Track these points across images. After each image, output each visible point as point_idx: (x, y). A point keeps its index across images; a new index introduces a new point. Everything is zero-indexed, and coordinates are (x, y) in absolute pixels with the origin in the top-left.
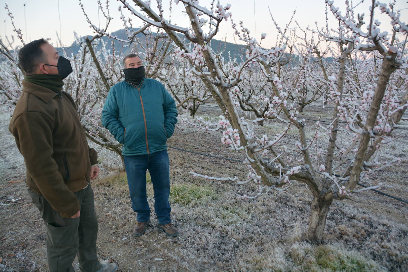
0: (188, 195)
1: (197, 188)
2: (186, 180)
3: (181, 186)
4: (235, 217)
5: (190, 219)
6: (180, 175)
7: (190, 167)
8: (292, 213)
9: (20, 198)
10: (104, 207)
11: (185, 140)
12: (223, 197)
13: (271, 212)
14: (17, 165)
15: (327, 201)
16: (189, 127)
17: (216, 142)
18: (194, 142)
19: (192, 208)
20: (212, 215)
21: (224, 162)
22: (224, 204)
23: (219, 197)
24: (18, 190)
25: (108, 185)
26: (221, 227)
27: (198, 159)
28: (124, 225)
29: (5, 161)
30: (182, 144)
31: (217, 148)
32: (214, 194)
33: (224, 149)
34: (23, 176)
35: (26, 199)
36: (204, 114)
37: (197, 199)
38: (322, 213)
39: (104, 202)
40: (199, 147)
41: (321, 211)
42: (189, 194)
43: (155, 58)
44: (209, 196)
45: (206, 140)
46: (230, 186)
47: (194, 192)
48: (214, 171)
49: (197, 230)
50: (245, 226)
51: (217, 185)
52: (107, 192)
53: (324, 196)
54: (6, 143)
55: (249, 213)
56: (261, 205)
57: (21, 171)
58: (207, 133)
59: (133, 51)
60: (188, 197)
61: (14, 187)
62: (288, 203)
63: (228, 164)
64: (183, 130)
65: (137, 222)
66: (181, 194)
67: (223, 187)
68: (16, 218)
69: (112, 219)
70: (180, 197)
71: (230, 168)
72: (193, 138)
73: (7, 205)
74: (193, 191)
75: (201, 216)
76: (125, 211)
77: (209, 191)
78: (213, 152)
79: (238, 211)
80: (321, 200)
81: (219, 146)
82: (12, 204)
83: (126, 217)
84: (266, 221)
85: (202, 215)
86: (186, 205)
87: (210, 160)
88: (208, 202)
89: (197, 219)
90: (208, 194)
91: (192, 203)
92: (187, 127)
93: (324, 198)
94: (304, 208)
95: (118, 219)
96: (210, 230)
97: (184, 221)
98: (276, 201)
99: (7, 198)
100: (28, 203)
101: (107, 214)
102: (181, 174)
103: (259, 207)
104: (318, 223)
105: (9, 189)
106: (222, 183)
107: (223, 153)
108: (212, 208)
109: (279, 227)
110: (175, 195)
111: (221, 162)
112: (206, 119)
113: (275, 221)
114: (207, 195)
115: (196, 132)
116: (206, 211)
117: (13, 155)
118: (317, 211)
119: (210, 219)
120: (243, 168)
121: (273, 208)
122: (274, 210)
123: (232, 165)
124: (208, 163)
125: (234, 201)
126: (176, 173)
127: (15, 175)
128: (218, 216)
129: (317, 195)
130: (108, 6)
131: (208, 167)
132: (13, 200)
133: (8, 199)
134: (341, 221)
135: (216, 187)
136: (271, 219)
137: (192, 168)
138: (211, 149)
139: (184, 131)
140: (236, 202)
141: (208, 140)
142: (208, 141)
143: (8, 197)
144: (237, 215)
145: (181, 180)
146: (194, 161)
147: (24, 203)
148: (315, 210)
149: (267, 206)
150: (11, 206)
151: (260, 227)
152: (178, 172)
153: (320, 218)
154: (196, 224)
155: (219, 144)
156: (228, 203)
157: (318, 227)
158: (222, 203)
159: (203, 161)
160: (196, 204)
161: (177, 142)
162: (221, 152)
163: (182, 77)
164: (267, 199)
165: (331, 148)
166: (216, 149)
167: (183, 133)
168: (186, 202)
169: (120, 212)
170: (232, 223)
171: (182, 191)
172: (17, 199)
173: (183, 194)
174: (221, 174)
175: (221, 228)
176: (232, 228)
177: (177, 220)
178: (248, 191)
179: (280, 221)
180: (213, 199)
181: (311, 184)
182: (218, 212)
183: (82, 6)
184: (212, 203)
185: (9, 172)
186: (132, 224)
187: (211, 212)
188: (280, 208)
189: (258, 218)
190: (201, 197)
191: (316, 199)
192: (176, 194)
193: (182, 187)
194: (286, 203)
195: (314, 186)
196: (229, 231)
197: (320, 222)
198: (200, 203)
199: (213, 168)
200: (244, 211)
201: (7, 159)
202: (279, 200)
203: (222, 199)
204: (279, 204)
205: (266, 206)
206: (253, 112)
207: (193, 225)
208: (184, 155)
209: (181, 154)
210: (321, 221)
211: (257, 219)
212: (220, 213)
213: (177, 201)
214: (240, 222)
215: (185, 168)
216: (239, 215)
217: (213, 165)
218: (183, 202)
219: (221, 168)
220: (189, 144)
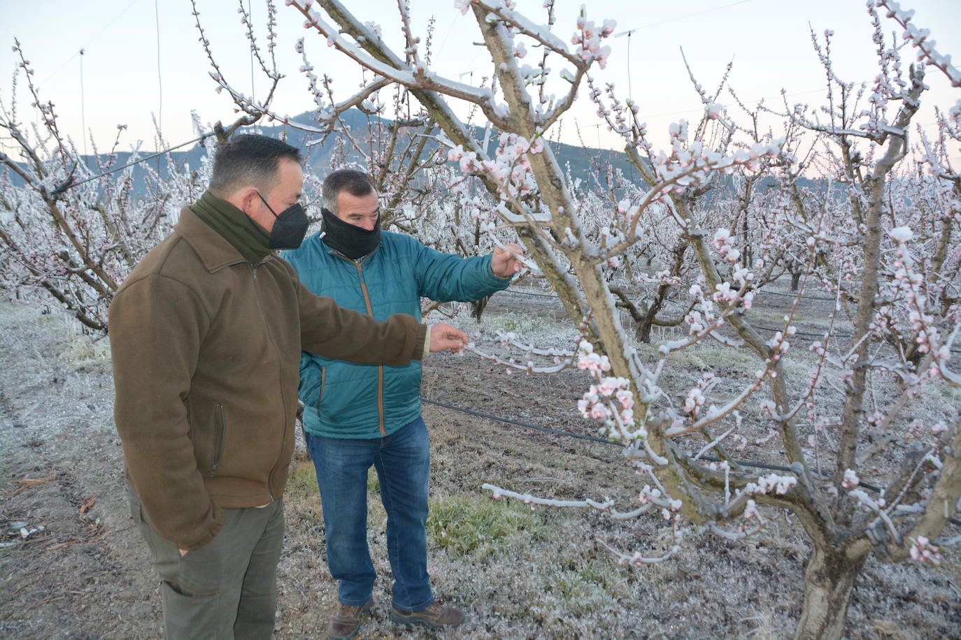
0: (471, 527)
1: (494, 507)
2: (464, 484)
3: (453, 503)
4: (597, 594)
5: (478, 597)
6: (450, 470)
7: (473, 449)
8: (745, 580)
9: (42, 528)
11: (458, 376)
12: (562, 533)
13: (688, 577)
14: (43, 436)
15: (850, 562)
17: (536, 384)
18: (481, 383)
19: (482, 563)
20: (534, 584)
21: (559, 436)
22: (566, 555)
23: (551, 533)
24: (38, 505)
26: (561, 621)
28: (304, 609)
29: (16, 426)
30: (452, 387)
31: (539, 399)
32: (537, 524)
33: (555, 401)
34: (54, 465)
35: (56, 529)
36: (504, 311)
37: (494, 538)
38: (839, 594)
40: (495, 395)
41: (834, 588)
42: (473, 524)
43: (390, 176)
44: (525, 532)
45: (511, 378)
47: (485, 521)
48: (534, 460)
49: (496, 628)
50: (624, 620)
53: (845, 548)
54: (24, 381)
55: (630, 581)
57: (52, 454)
59: (334, 160)
60: (471, 533)
61: (29, 496)
62: (732, 553)
63: (567, 441)
65: (339, 604)
66: (452, 525)
68: (24, 583)
70: (449, 533)
71: (573, 452)
72: (479, 372)
73: (8, 544)
74: (484, 518)
75: (506, 588)
76: (306, 570)
78: (528, 411)
79: (602, 573)
80: (834, 559)
81: (544, 394)
82: (19, 542)
83: (308, 587)
84: (678, 604)
85: (509, 585)
86: (465, 556)
88: (522, 547)
89: (496, 596)
90: (521, 525)
91: (482, 550)
93: (843, 553)
94: (774, 565)
95: (289, 593)
96: (531, 628)
97: (462, 600)
98: (699, 547)
99: (9, 525)
100: (60, 541)
102: (452, 468)
104: (827, 620)
105: (16, 503)
106: (556, 494)
107: (554, 413)
108: (533, 564)
109: (715, 621)
110: (438, 528)
111: (550, 437)
112: (509, 325)
113: (703, 605)
114: (519, 529)
116: (519, 574)
117: (37, 410)
118: (823, 586)
119: (531, 595)
120: (606, 453)
121: (694, 567)
122: (695, 573)
123: (578, 444)
124: (519, 439)
125: (589, 544)
126: (440, 467)
127: (36, 464)
128: (550, 588)
129: (824, 543)
130: (272, 46)
131: (519, 449)
132: (24, 533)
133: (11, 530)
134: (879, 605)
136: (692, 600)
137: (480, 453)
138: (523, 401)
140: (596, 549)
141: (515, 378)
142: (516, 381)
143: (13, 524)
144: (600, 585)
145: (451, 484)
146: (484, 433)
147: (50, 542)
148: (819, 584)
150: (16, 548)
151: (663, 622)
152: (442, 464)
153: (830, 608)
154: (494, 610)
155: (542, 389)
156: (575, 552)
157: (826, 631)
158: (559, 552)
159: (506, 432)
160: (492, 554)
161: (440, 381)
162: (550, 411)
163: (451, 224)
165: (852, 415)
166: (537, 403)
168: (465, 547)
169: (293, 572)
170: (589, 609)
171: (455, 517)
172: (33, 530)
173: (457, 526)
174: (553, 470)
175: (559, 624)
176: (590, 623)
179: (716, 606)
180: (537, 538)
181: (807, 514)
182: (551, 578)
183: (206, 43)
184: (534, 550)
185: (22, 454)
186: (326, 608)
187: (532, 577)
188: (711, 565)
189: (656, 593)
190: (505, 535)
191: (821, 555)
192: (440, 524)
193: (455, 505)
194: (725, 552)
195: (816, 521)
196: (581, 634)
197: (832, 618)
198: (501, 550)
199: (530, 454)
200: (619, 575)
201: (22, 420)
202: (707, 544)
203: (557, 540)
204: (708, 554)
206: (626, 309)
207: (485, 614)
209: (450, 415)
210: (836, 614)
211: (654, 597)
212: (555, 578)
213: (442, 545)
214: (611, 608)
215: (460, 452)
216: (604, 587)
217: (530, 443)
218: (457, 546)
219: (552, 452)
220: (468, 389)
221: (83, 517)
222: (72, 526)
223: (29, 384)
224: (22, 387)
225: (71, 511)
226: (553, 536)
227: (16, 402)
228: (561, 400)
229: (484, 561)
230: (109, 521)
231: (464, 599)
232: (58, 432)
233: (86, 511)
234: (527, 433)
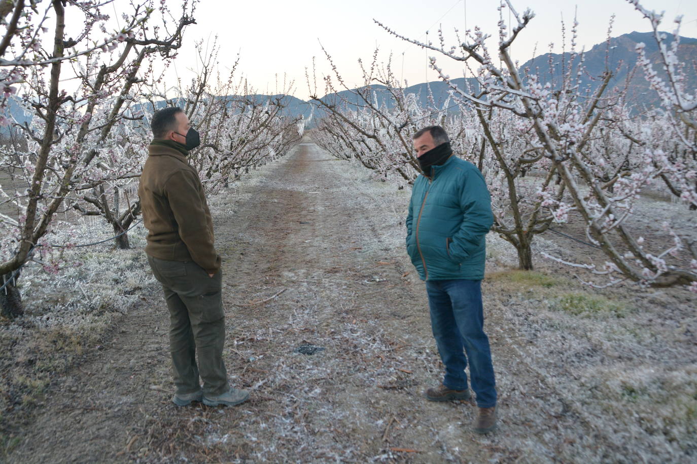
0: (584, 305)
9: (385, 279)
14: (391, 246)
24: (384, 271)
29: (379, 242)
35: (391, 280)
61: (381, 268)
66: (574, 302)
68: (376, 295)
73: (371, 283)
82: (376, 283)
86: (573, 315)
100: (391, 284)
105: (376, 269)
110: (566, 303)
127: (386, 257)
133: (372, 278)
143: (373, 276)
147: (388, 284)
150: (374, 284)
172: (382, 280)
173: (577, 303)
185: (380, 253)
201: (382, 239)
218: (572, 311)
221: (402, 278)
222: (398, 281)
223: (387, 224)
224: (384, 225)
225: (398, 275)
227: (380, 232)
230: (413, 280)
232: (398, 245)
233: (405, 276)
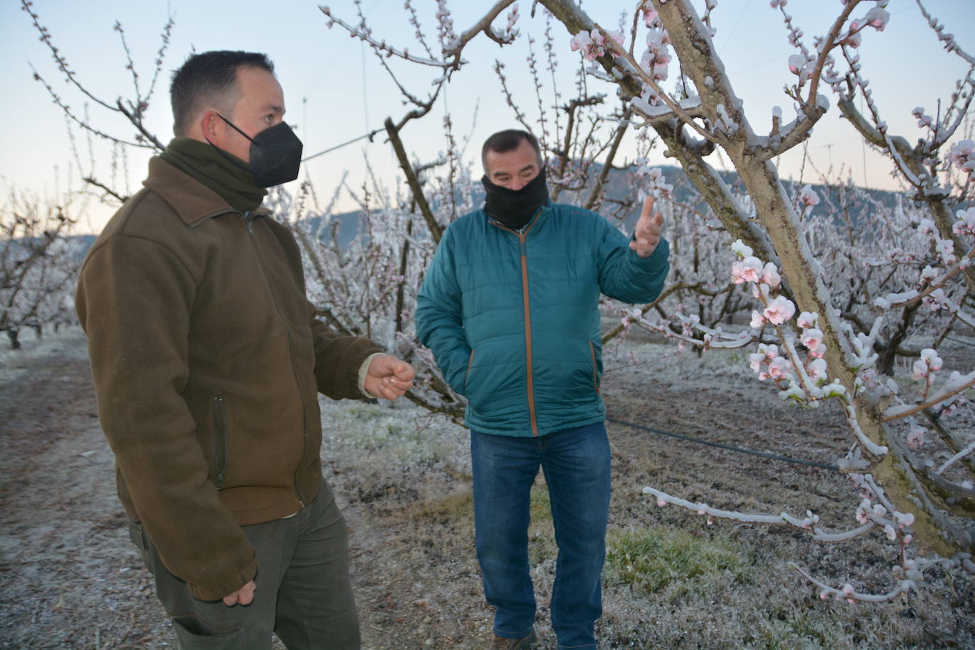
0: (663, 562)
1: (693, 543)
2: (663, 517)
3: (647, 535)
5: (660, 643)
6: (648, 502)
7: (677, 481)
10: (417, 579)
11: (672, 409)
12: (773, 575)
13: (938, 642)
16: (687, 378)
17: (758, 417)
18: (696, 416)
19: (672, 604)
20: (731, 633)
21: (780, 471)
22: (774, 601)
23: (759, 576)
25: (444, 518)
27: (705, 460)
28: (459, 640)
30: (664, 420)
31: (760, 433)
32: (743, 564)
33: (779, 435)
37: (689, 577)
39: (421, 566)
40: (710, 428)
42: (666, 561)
44: (727, 572)
45: (731, 412)
46: (794, 544)
47: (681, 558)
48: (749, 494)
51: (756, 537)
52: (434, 538)
56: (902, 614)
58: (734, 395)
60: (662, 570)
63: (790, 476)
64: (670, 385)
65: (493, 637)
66: (641, 559)
67: (772, 546)
69: (427, 619)
70: (637, 568)
71: (795, 488)
72: (695, 405)
74: (680, 553)
75: (695, 635)
76: (469, 597)
77: (730, 553)
78: (747, 444)
79: (819, 627)
81: (766, 427)
83: (467, 616)
85: (700, 631)
86: (652, 595)
87: (738, 465)
88: (722, 588)
89: (682, 643)
90: (723, 564)
91: (673, 588)
92: (681, 377)
95: (446, 620)
97: (641, 645)
98: (954, 606)
101: (420, 601)
103: (894, 621)
106: (770, 532)
107: (776, 448)
108: (732, 609)
110: (625, 561)
111: (769, 472)
114: (720, 568)
115: (704, 390)
116: (714, 620)
120: (835, 489)
121: (947, 630)
122: (950, 639)
123: (802, 480)
124: (733, 473)
125: (805, 590)
128: (751, 639)
131: (731, 483)
135: (752, 543)
137: (685, 485)
138: (743, 434)
139: (672, 388)
140: (813, 598)
141: (735, 411)
142: (737, 414)
144: (816, 640)
145: (648, 516)
146: (693, 465)
149: (923, 618)
155: (764, 422)
156: (787, 598)
158: (767, 597)
159: (719, 465)
160: (685, 593)
161: (651, 414)
164: (921, 597)
166: (757, 436)
167: (670, 392)
168: (653, 585)
169: (454, 598)
171: (646, 550)
173: (646, 560)
174: (769, 505)
177: (620, 639)
178: (853, 564)
180: (740, 580)
182: (752, 627)
184: (736, 593)
186: (482, 639)
190: (702, 573)
192: (628, 556)
198: (696, 591)
199: (744, 488)
200: (843, 630)
202: (967, 603)
203: (767, 584)
205: (917, 620)
208: (666, 448)
209: (658, 446)
212: (759, 629)
213: (627, 580)
215: (662, 482)
216: (822, 643)
217: (745, 477)
218: (644, 582)
219: (770, 488)
220: (682, 421)
226: (761, 579)
228: (786, 434)
229: (674, 602)
231: (644, 643)
234: (744, 467)
